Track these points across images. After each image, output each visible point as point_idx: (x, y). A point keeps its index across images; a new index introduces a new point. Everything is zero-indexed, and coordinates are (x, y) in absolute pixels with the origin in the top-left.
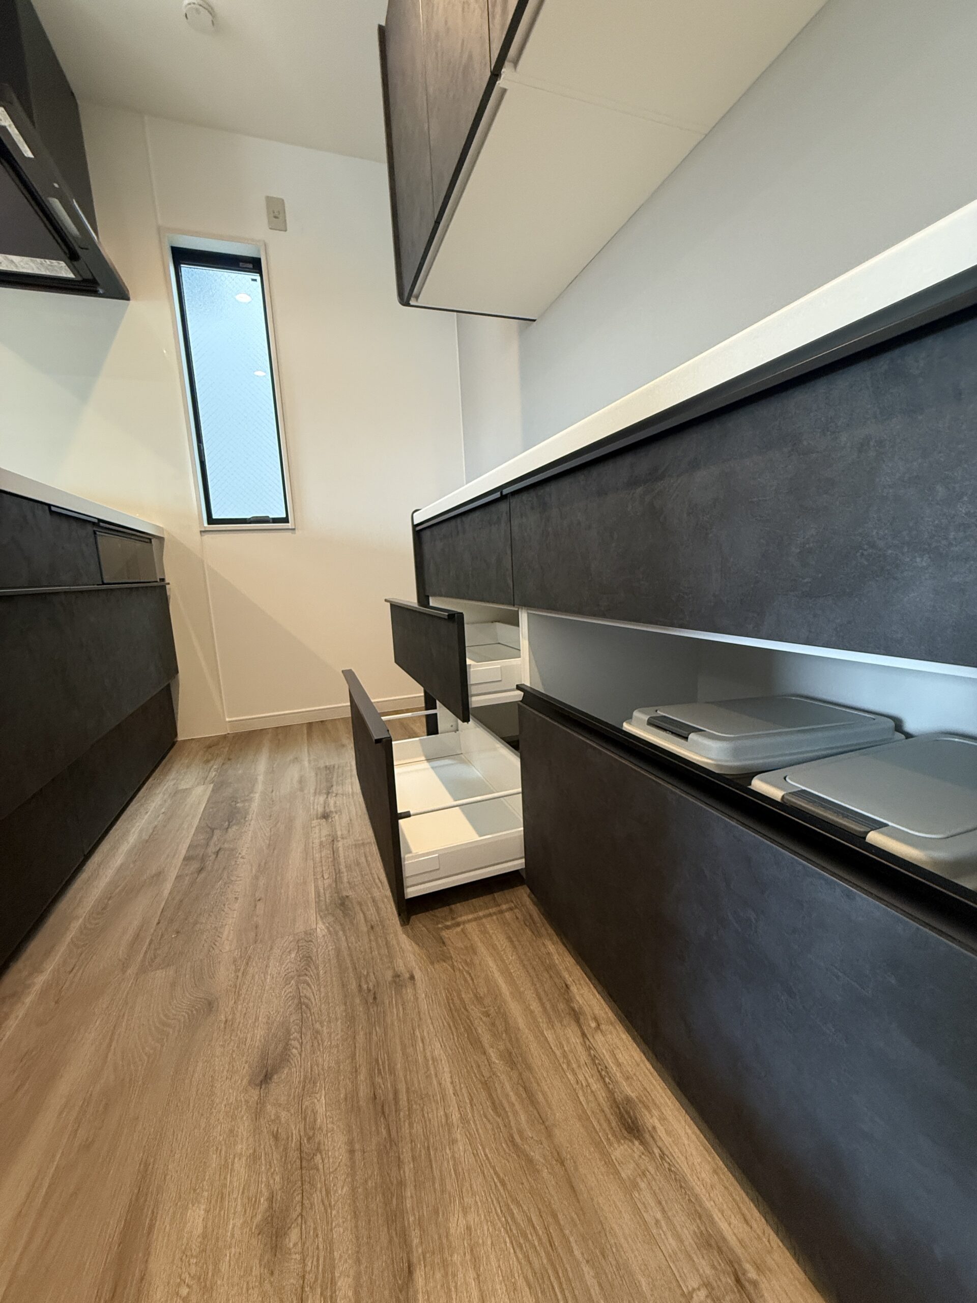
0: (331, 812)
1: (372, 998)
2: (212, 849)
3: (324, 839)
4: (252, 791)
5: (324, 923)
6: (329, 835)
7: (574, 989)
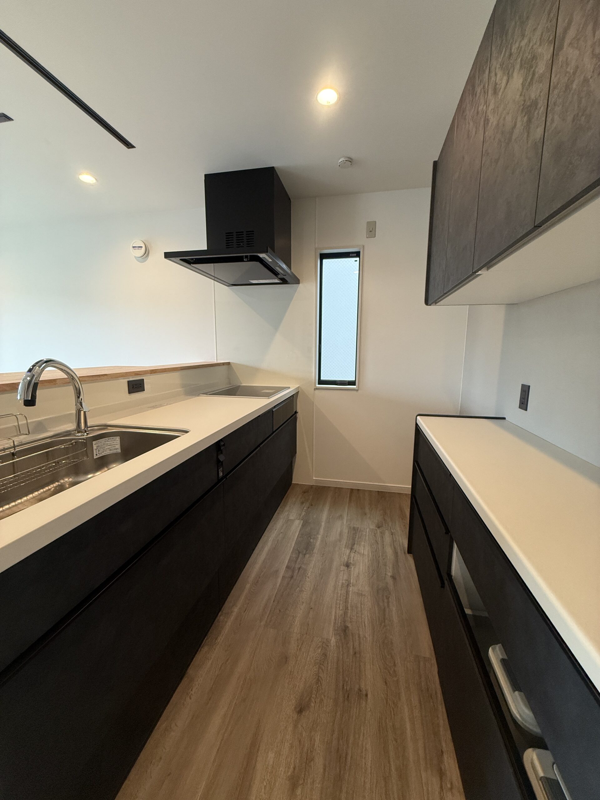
0: (351, 563)
1: (347, 697)
2: (297, 566)
3: (344, 582)
4: (318, 533)
5: (335, 638)
6: (347, 580)
7: (445, 756)
